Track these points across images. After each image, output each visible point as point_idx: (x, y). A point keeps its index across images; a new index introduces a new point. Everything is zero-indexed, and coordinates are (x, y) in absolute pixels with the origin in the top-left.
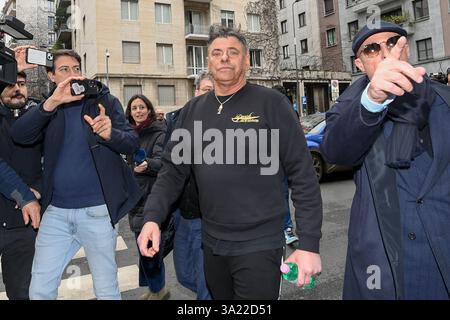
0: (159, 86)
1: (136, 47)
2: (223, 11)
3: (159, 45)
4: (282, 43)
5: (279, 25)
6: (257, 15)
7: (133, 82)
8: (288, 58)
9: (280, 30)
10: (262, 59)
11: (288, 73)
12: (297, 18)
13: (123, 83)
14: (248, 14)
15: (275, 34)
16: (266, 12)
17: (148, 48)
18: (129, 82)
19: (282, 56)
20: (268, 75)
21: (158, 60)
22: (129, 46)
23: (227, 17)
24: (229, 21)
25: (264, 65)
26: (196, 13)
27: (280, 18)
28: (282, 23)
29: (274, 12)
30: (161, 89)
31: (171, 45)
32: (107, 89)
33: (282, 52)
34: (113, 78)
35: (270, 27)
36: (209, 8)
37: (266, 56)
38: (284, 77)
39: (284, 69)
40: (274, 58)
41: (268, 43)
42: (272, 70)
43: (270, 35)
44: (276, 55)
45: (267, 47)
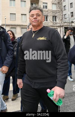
0: (22, 28)
1: (14, 15)
2: (43, 3)
3: (22, 15)
4: (64, 14)
5: (63, 7)
6: (55, 4)
7: (13, 27)
8: (66, 18)
9: (63, 9)
10: (57, 19)
11: (66, 24)
12: (70, 5)
13: (10, 27)
14: (52, 4)
15: (62, 10)
16: (58, 3)
17: (18, 16)
18: (12, 27)
19: (64, 18)
20: (59, 24)
21: (21, 20)
22: (12, 15)
23: (45, 5)
24: (46, 6)
25: (57, 21)
26: (34, 4)
27: (63, 5)
28: (64, 6)
29: (62, 3)
30: (22, 29)
31: (26, 15)
32: (6, 30)
33: (64, 17)
34: (7, 25)
35: (60, 8)
36: (39, 2)
37: (58, 18)
38: (65, 25)
39: (65, 23)
40: (61, 19)
41: (59, 14)
42: (60, 23)
43: (60, 11)
44: (62, 18)
45: (59, 15)
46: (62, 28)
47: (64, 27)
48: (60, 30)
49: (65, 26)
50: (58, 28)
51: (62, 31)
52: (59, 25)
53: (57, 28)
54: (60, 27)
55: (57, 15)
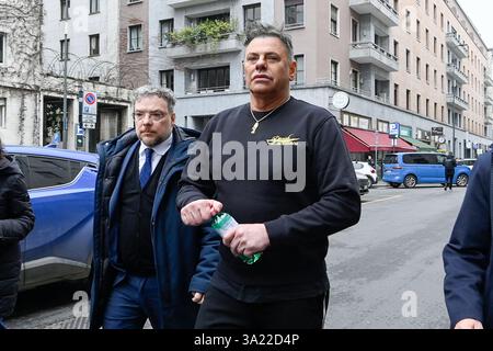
10: (9, 52)
15: (35, 10)
25: (9, 61)
37: (14, 46)
38: (47, 87)
39: (48, 75)
40: (29, 52)
41: (21, 24)
42: (24, 71)
43: (25, 11)
44: (35, 48)
45: (18, 31)
46: (29, 100)
47: (42, 99)
48: (22, 110)
49: (50, 90)
50: (8, 95)
51: (29, 114)
52: (15, 81)
53: (5, 99)
54: (19, 93)
55: (8, 31)
